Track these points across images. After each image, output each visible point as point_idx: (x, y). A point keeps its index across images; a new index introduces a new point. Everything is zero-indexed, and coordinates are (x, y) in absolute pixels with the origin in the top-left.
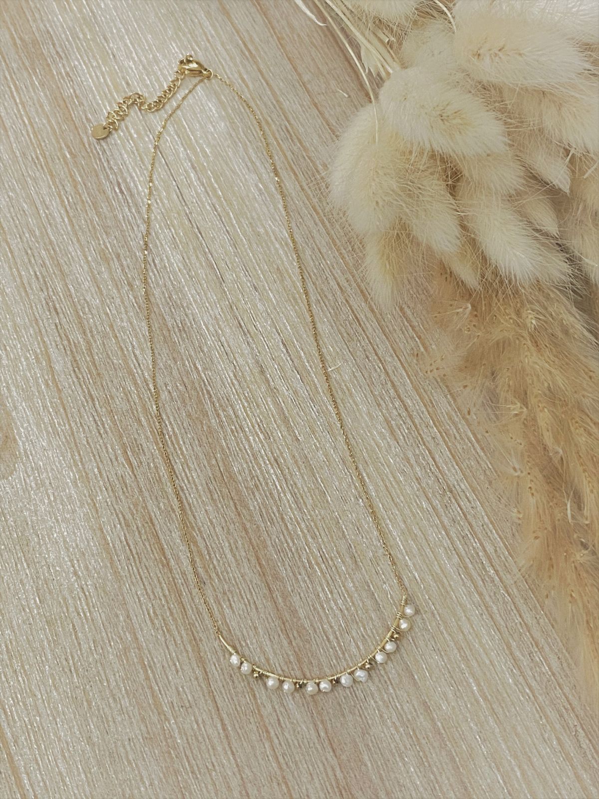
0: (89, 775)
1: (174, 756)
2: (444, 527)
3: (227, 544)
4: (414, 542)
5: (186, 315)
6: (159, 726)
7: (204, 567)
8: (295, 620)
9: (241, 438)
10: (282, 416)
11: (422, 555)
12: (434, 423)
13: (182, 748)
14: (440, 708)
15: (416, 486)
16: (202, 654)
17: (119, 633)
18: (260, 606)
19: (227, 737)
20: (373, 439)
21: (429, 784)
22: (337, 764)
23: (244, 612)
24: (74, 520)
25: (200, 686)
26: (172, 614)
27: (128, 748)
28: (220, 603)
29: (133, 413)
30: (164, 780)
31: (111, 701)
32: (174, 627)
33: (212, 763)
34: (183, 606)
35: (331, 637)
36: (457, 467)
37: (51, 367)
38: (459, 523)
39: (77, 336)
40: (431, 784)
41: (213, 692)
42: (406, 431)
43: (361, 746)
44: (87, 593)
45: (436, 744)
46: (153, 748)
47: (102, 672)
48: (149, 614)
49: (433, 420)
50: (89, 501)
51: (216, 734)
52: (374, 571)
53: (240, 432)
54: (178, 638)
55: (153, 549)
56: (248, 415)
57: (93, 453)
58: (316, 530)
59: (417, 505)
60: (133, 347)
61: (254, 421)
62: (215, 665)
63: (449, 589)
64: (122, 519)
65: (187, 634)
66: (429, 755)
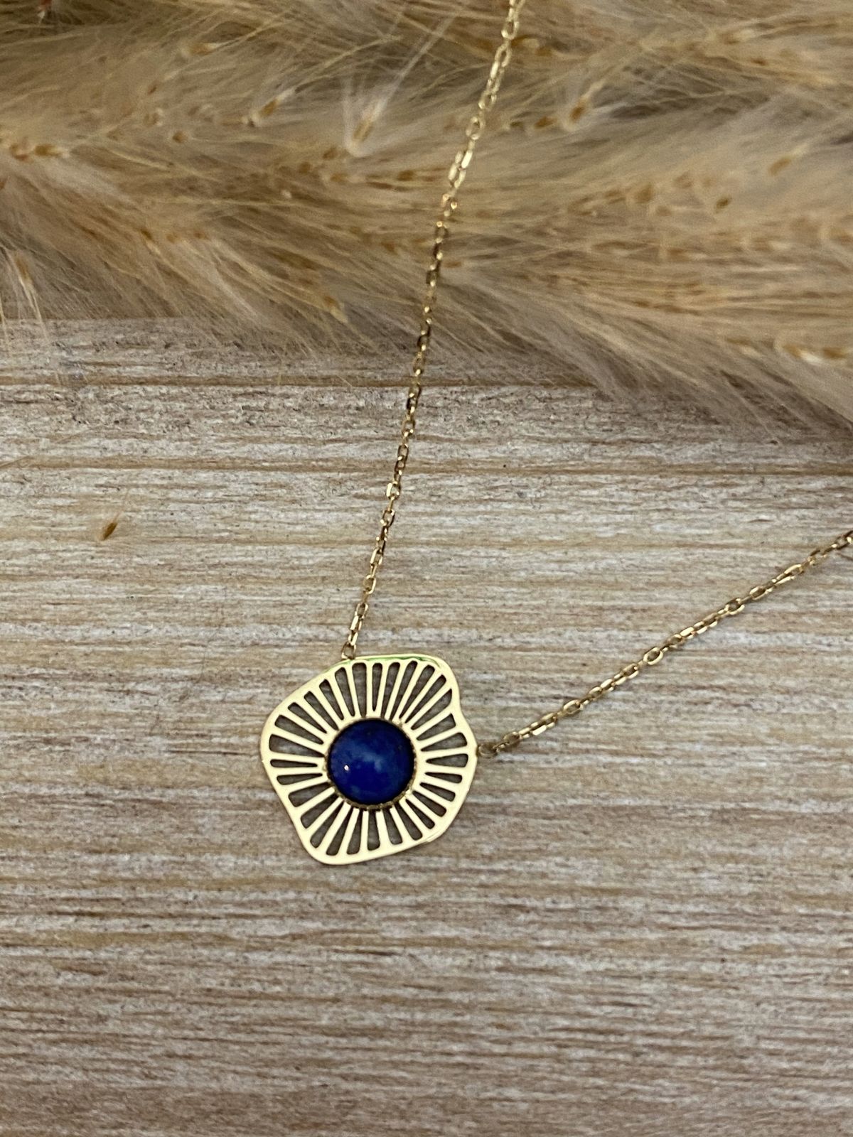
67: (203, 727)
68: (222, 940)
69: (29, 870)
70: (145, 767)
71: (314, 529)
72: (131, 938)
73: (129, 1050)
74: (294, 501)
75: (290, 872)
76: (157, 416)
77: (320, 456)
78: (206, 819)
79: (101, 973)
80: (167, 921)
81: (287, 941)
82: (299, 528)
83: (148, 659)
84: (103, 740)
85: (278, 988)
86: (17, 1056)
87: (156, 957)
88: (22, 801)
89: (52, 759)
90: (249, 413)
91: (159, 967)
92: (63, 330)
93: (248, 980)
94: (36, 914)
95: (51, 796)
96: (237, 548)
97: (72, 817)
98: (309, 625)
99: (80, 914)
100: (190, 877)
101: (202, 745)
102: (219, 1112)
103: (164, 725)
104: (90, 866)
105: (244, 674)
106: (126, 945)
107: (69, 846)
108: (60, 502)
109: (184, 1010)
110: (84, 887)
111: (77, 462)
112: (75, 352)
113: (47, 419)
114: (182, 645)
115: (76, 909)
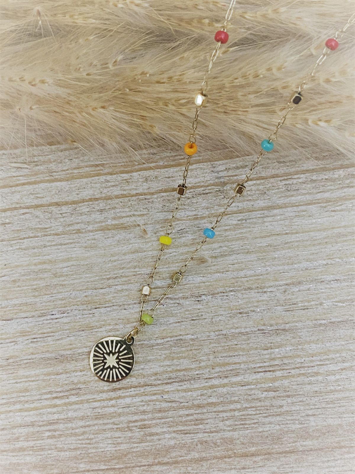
67: (295, 301)
68: (317, 374)
69: (244, 359)
70: (277, 317)
71: (320, 225)
72: (286, 377)
73: (293, 415)
74: (310, 216)
75: (336, 347)
76: (254, 192)
77: (316, 199)
78: (302, 333)
79: (278, 391)
80: (296, 370)
81: (340, 371)
82: (313, 226)
83: (269, 279)
84: (260, 310)
85: (339, 388)
86: (254, 423)
87: (295, 383)
88: (237, 335)
89: (244, 319)
90: (286, 186)
91: (297, 386)
92: (214, 165)
93: (329, 386)
94: (250, 373)
95: (247, 332)
96: (293, 236)
97: (255, 338)
98: (325, 260)
99: (265, 371)
100: (301, 354)
101: (296, 307)
102: (328, 432)
103: (280, 302)
104: (265, 355)
105: (304, 280)
106: (284, 380)
107: (256, 349)
108: (227, 228)
109: (309, 400)
110: (265, 362)
111: (230, 213)
112: (220, 173)
113: (215, 198)
114: (280, 273)
115: (264, 370)
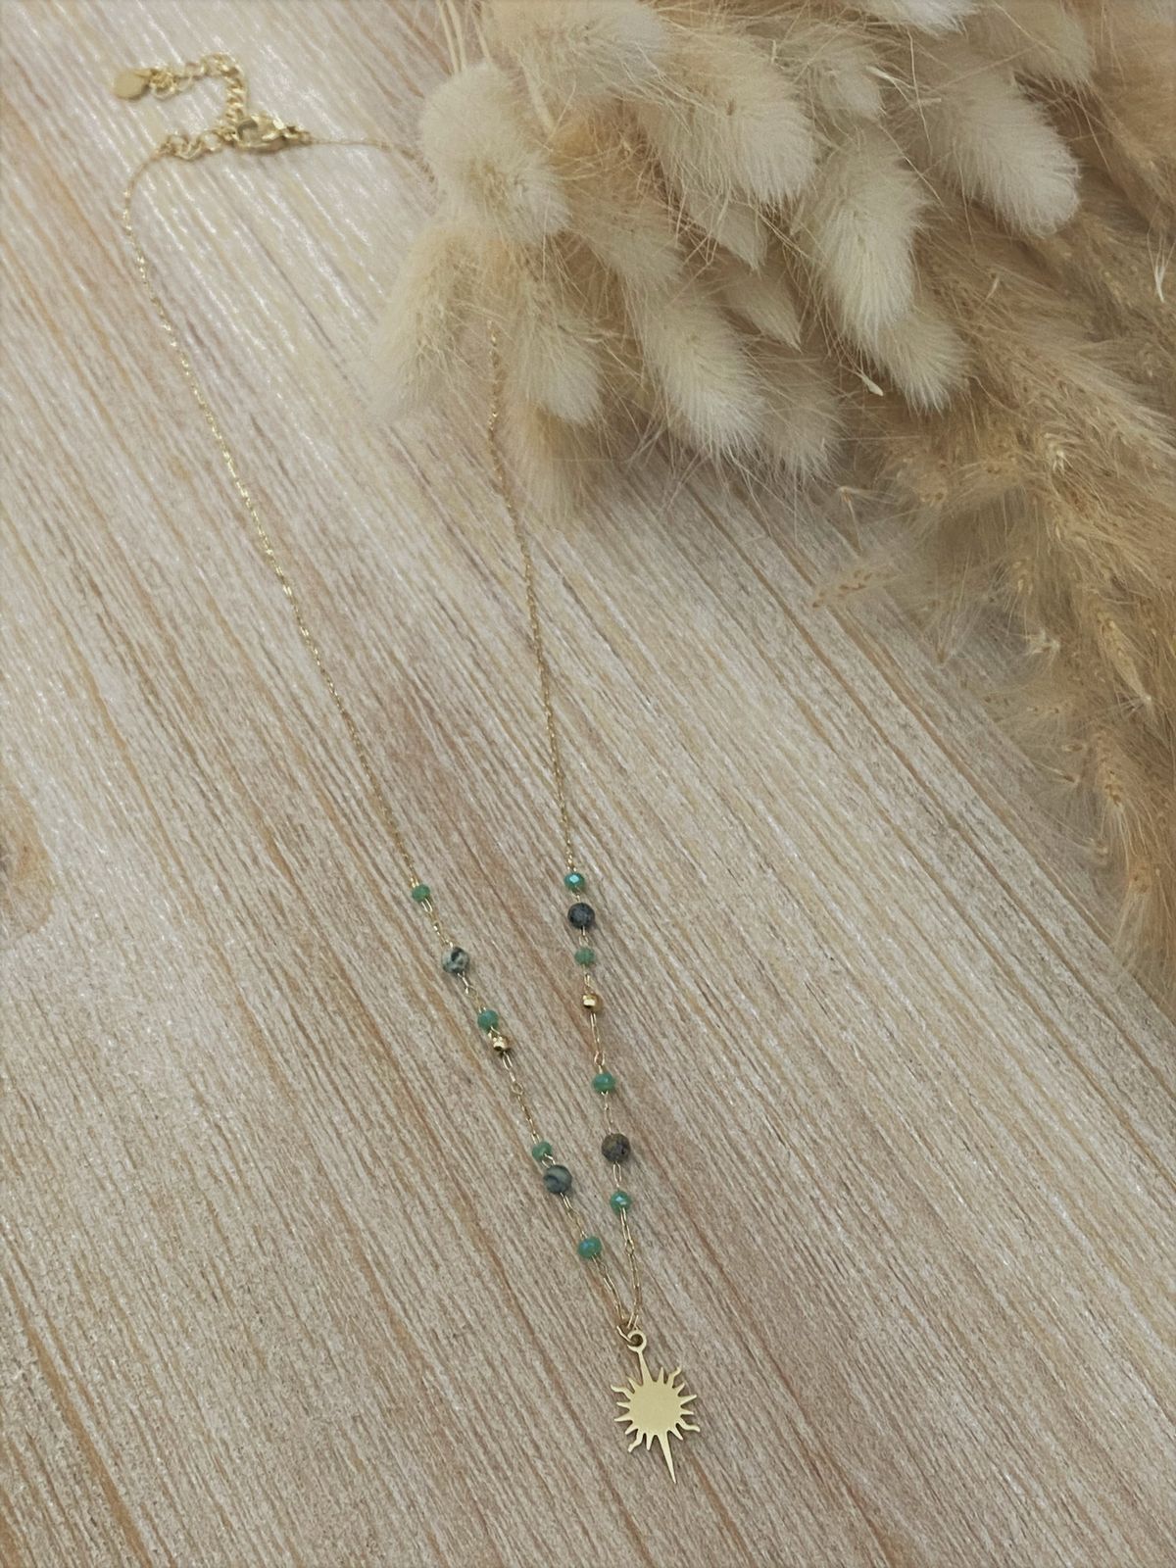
0: (277, 1504)
1: (452, 1439)
2: (952, 900)
3: (505, 998)
4: (894, 938)
5: (362, 561)
6: (412, 1384)
7: (465, 1050)
8: (666, 1129)
9: (505, 786)
10: (584, 728)
11: (914, 962)
12: (902, 699)
13: (465, 1422)
14: (996, 1264)
15: (880, 826)
16: (483, 1225)
17: (304, 1204)
18: (591, 1112)
19: (558, 1385)
20: (778, 747)
21: (997, 1423)
22: (796, 1409)
23: (558, 1127)
24: (183, 994)
25: (487, 1289)
26: (409, 1152)
27: (353, 1437)
28: (507, 1118)
29: (278, 767)
30: (437, 1492)
31: (306, 1345)
32: (418, 1177)
33: (533, 1441)
34: (430, 1131)
35: (748, 1154)
36: (960, 777)
37: (98, 700)
38: (981, 889)
39: (142, 632)
40: (1003, 1424)
41: (516, 1298)
42: (845, 721)
43: (842, 1365)
44: (229, 1136)
45: (1001, 1340)
46: (406, 1428)
47: (279, 1290)
48: (361, 1158)
49: (897, 691)
50: (211, 952)
51: (533, 1383)
52: (818, 1008)
53: (501, 770)
54: (428, 1200)
55: (355, 1029)
56: (513, 737)
57: (204, 855)
58: (685, 945)
59: (889, 862)
60: (261, 636)
61: (527, 745)
62: (513, 1242)
63: (980, 1021)
64: (281, 979)
65: (447, 1188)
66: (989, 1364)
